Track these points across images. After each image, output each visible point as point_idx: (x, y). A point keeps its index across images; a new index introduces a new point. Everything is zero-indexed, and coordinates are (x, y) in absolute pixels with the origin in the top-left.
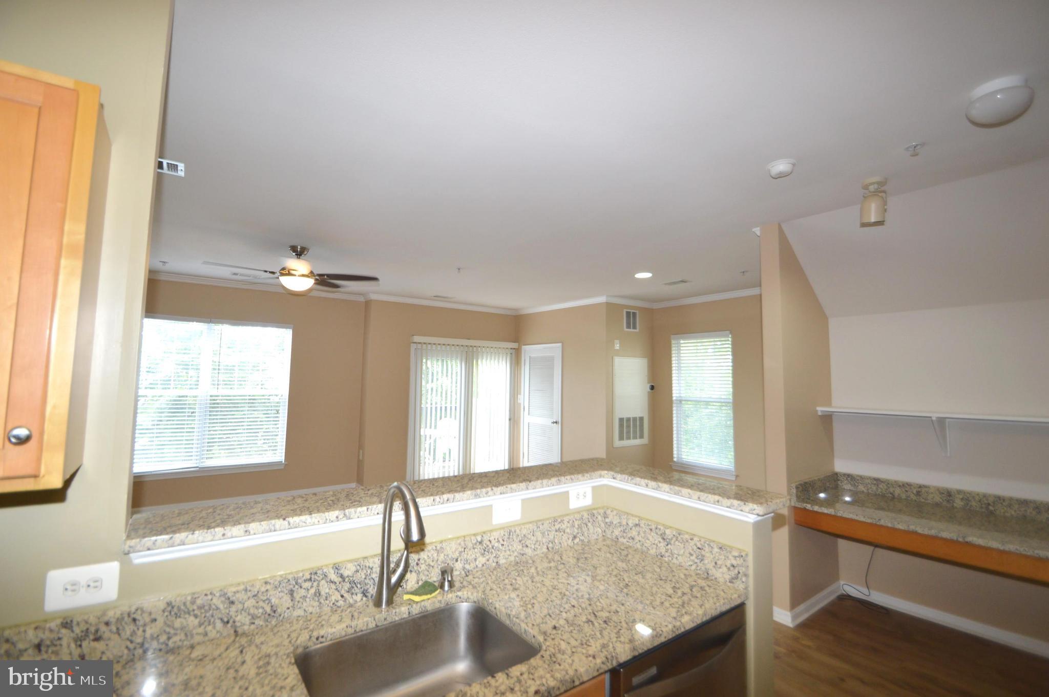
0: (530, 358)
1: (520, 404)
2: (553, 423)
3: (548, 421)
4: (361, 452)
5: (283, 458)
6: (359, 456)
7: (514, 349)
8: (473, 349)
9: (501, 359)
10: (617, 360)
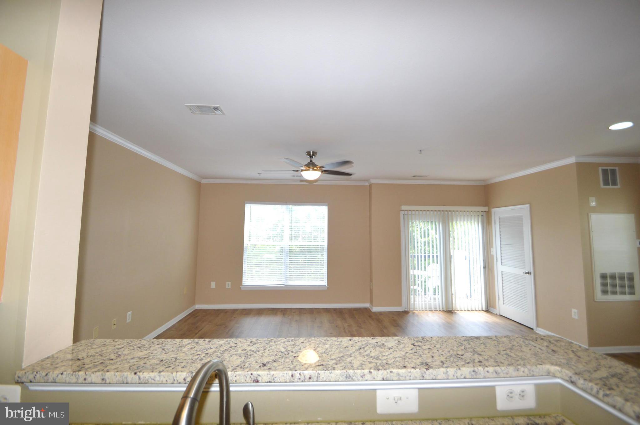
0: (499, 218)
1: (493, 256)
2: (526, 273)
3: (520, 272)
4: (371, 283)
5: (326, 283)
6: (370, 287)
7: (485, 211)
8: (448, 213)
9: (473, 220)
10: (594, 218)
